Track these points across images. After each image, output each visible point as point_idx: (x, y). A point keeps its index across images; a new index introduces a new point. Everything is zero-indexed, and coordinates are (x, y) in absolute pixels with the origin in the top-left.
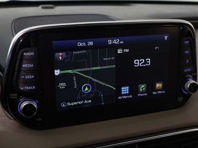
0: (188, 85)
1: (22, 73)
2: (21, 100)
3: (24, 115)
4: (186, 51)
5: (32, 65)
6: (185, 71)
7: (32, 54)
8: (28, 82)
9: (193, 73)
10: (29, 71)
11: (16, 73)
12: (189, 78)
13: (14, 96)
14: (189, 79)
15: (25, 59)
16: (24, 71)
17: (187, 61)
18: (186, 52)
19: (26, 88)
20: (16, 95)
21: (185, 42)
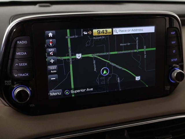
0: (175, 74)
1: (16, 60)
2: (15, 86)
3: (17, 101)
4: (173, 41)
5: (25, 53)
6: (172, 60)
7: (25, 42)
8: (22, 70)
9: (180, 63)
10: (23, 59)
11: (10, 61)
12: (176, 67)
13: (8, 83)
14: (176, 69)
15: (19, 48)
16: (18, 59)
17: (174, 51)
18: (173, 43)
19: (20, 75)
20: (10, 81)
21: (172, 33)
